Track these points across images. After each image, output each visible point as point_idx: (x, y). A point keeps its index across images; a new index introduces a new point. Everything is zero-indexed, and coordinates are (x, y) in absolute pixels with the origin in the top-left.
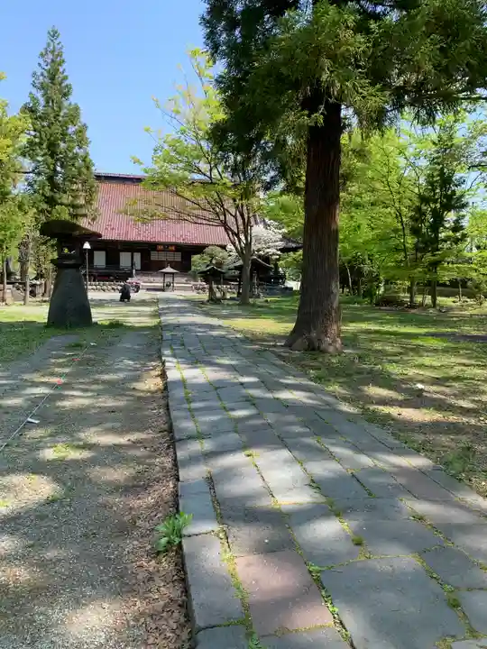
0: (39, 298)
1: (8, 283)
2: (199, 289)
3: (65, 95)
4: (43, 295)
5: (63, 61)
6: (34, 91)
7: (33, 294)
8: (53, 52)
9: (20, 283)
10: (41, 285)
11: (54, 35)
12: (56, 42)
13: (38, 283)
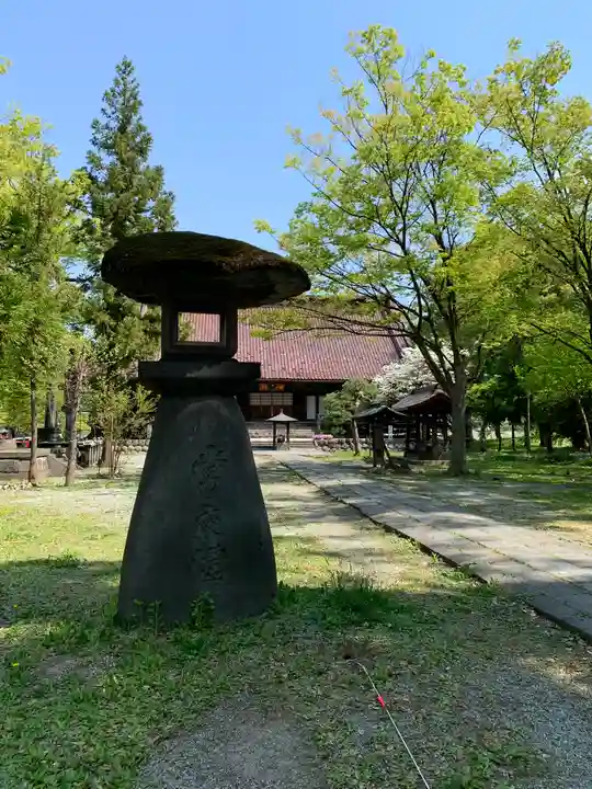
0: (93, 470)
1: (40, 446)
2: (324, 444)
3: (142, 152)
4: (99, 464)
5: (140, 103)
6: (94, 149)
7: (83, 462)
8: (123, 93)
9: (63, 445)
10: (97, 446)
11: (126, 68)
12: (129, 79)
13: (92, 443)
